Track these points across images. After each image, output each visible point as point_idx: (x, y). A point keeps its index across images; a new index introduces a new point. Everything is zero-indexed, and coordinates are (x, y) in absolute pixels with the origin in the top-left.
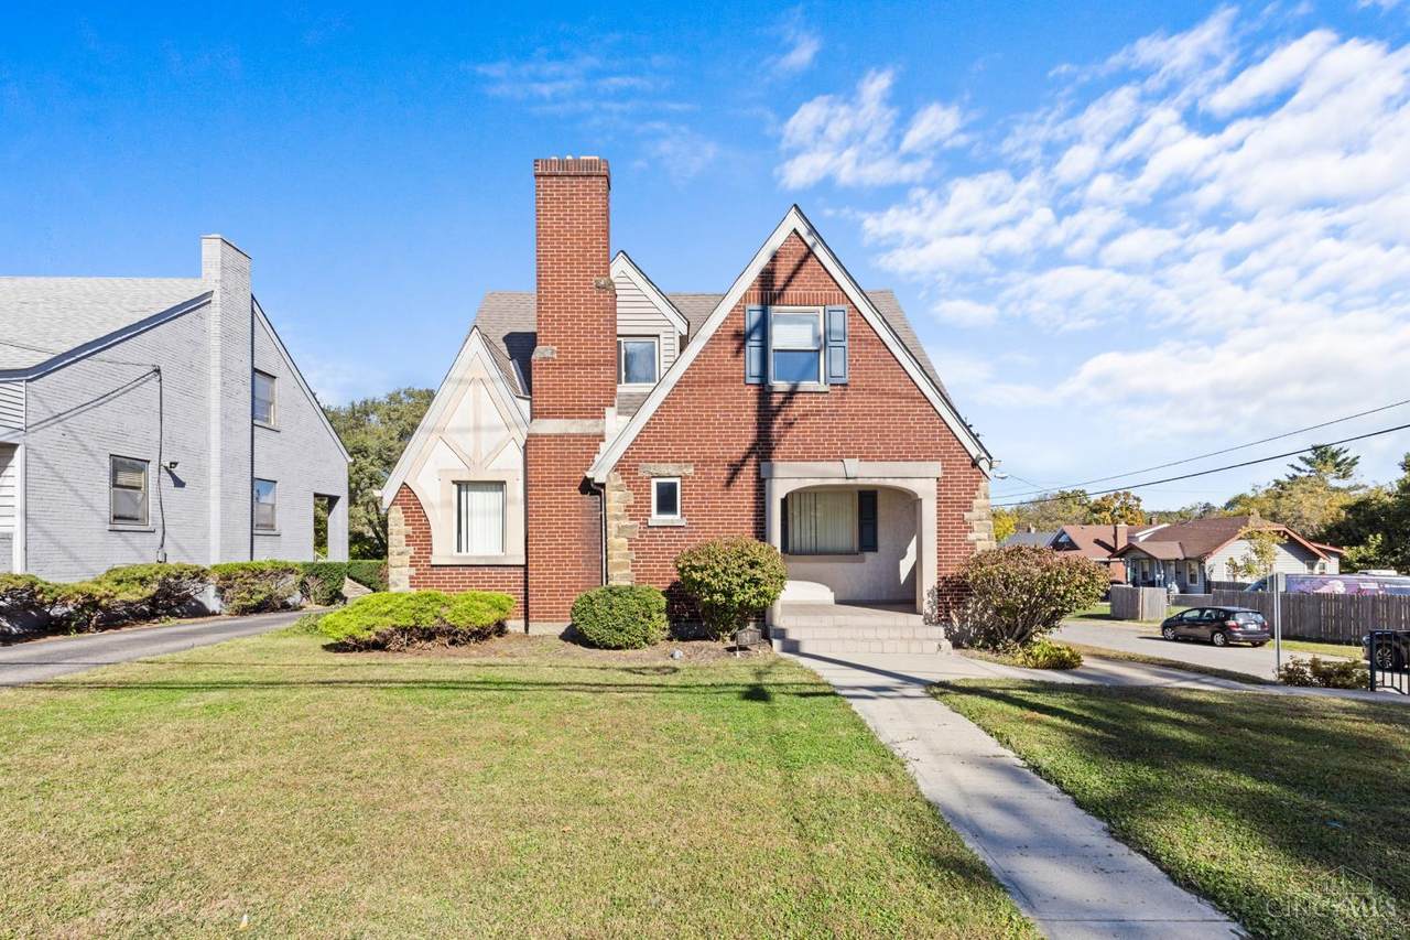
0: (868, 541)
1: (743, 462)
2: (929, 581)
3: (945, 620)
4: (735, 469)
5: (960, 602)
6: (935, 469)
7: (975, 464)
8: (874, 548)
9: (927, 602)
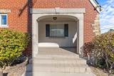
0: (66, 34)
1: (24, 8)
2: (81, 44)
3: (85, 56)
4: (22, 11)
5: (90, 51)
6: (83, 10)
7: (95, 9)
8: (67, 36)
9: (80, 51)
